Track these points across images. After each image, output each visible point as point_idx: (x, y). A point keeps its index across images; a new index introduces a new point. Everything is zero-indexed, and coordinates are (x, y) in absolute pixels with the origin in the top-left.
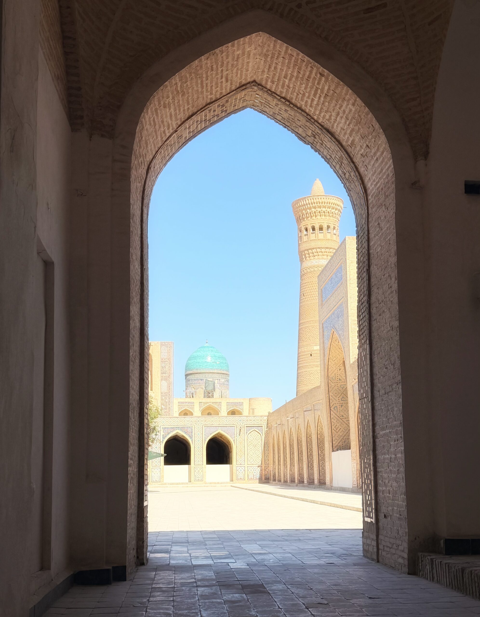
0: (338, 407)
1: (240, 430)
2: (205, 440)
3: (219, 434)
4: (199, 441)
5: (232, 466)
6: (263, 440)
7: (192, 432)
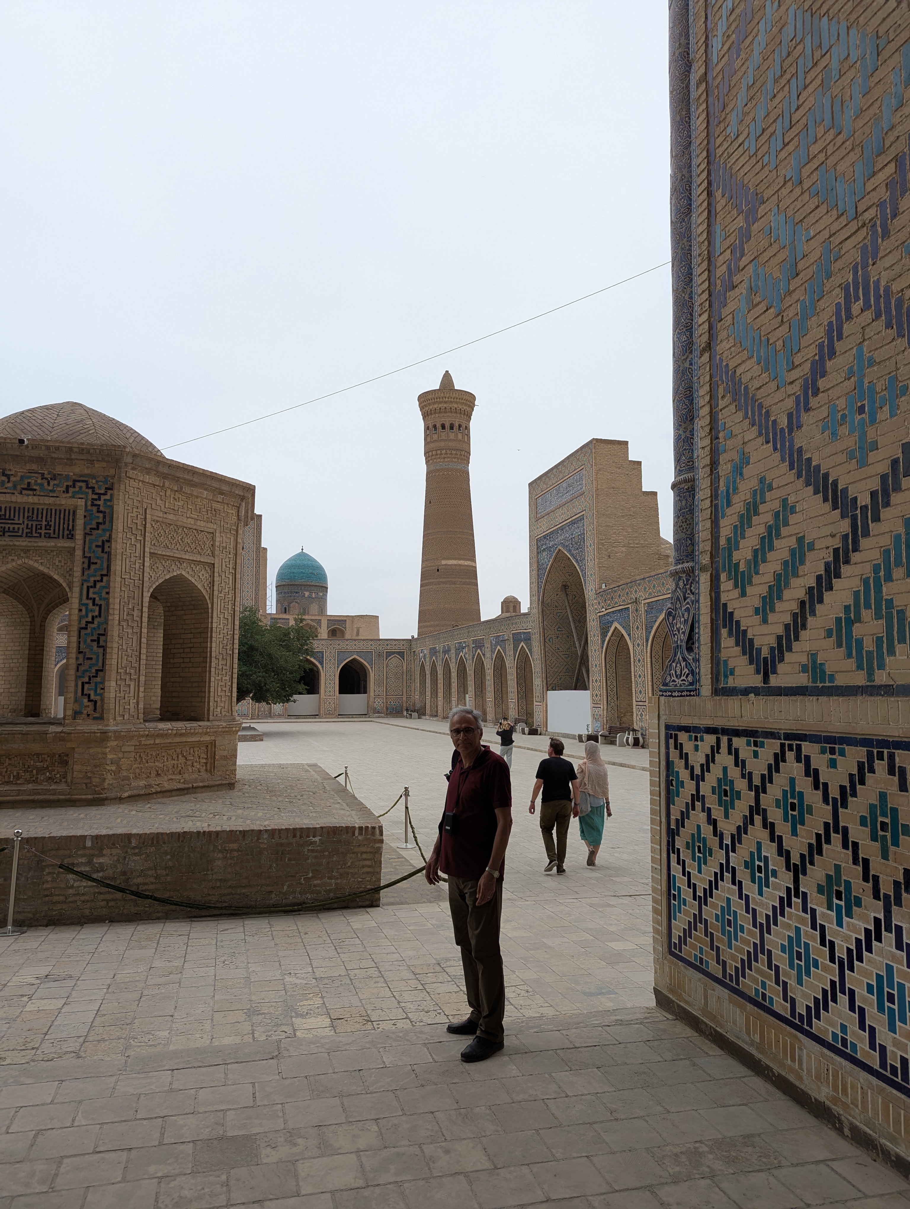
0: (554, 638)
1: (379, 655)
2: (338, 667)
3: (354, 660)
4: (330, 668)
5: (369, 697)
6: (405, 668)
7: (323, 657)
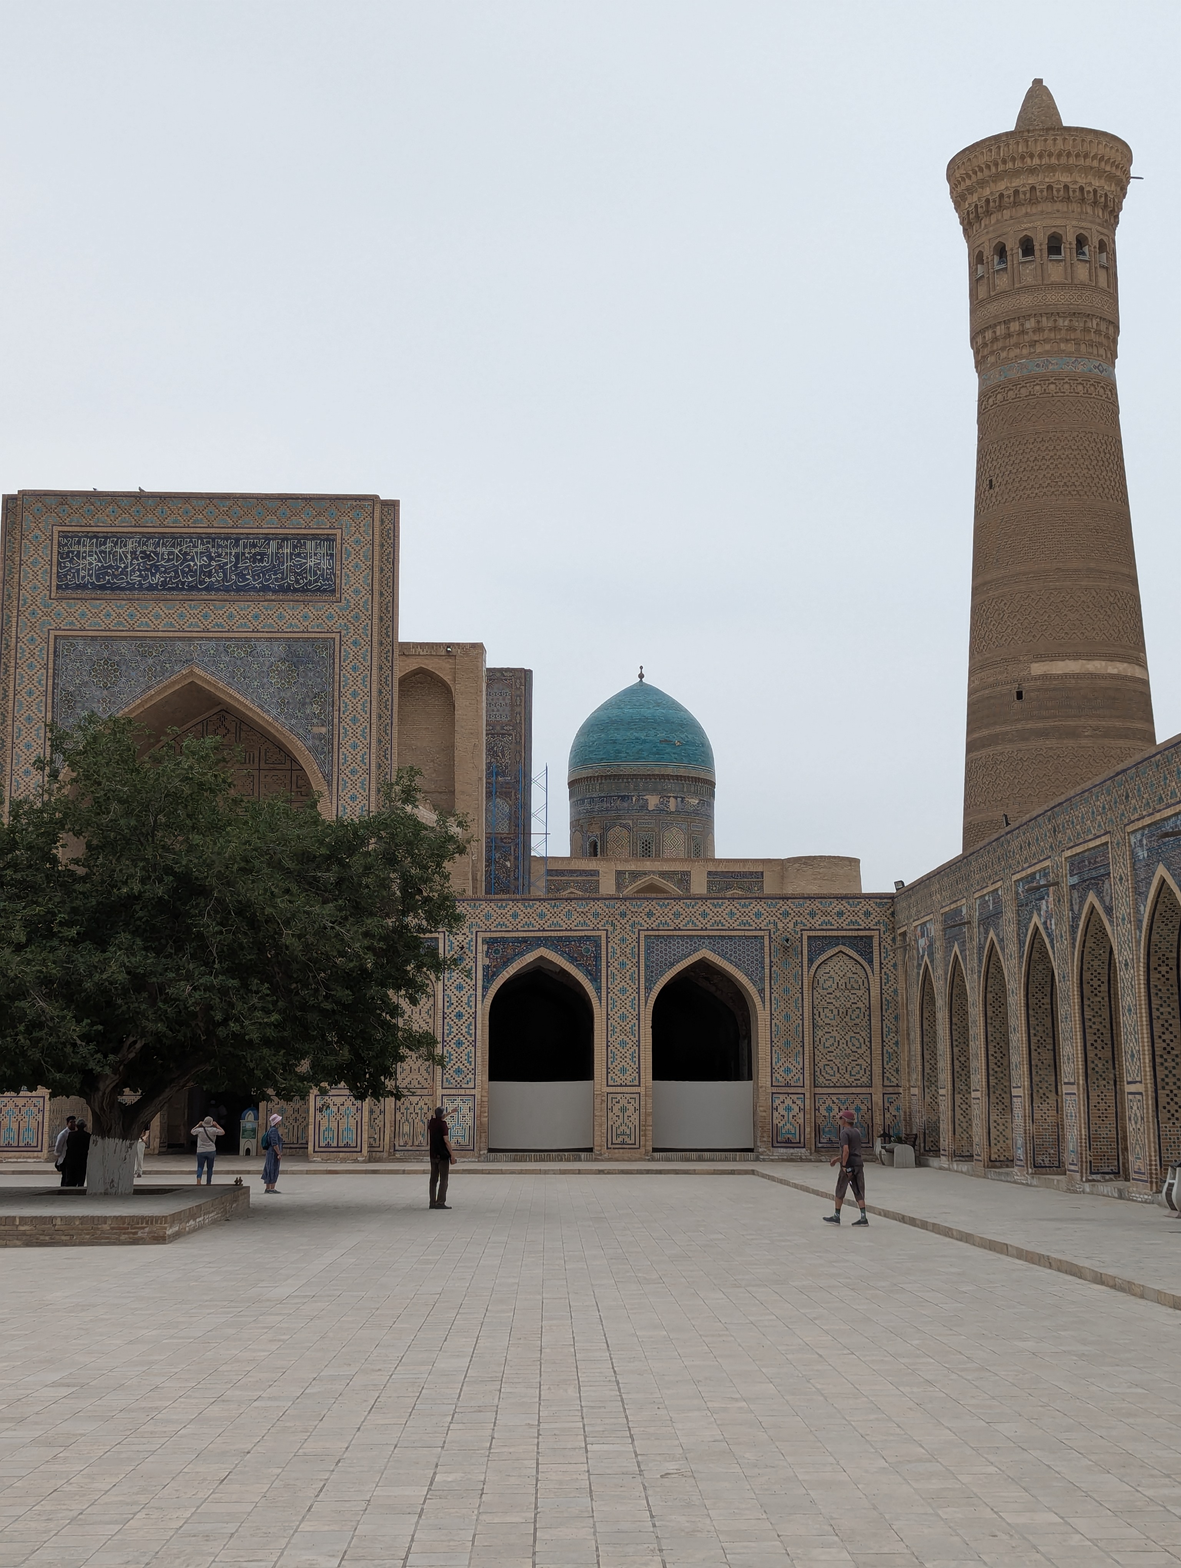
1: (787, 947)
2: (648, 989)
3: (703, 965)
4: (623, 991)
5: (756, 1089)
6: (875, 991)
7: (597, 958)
